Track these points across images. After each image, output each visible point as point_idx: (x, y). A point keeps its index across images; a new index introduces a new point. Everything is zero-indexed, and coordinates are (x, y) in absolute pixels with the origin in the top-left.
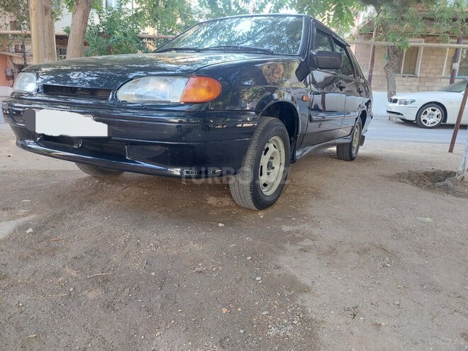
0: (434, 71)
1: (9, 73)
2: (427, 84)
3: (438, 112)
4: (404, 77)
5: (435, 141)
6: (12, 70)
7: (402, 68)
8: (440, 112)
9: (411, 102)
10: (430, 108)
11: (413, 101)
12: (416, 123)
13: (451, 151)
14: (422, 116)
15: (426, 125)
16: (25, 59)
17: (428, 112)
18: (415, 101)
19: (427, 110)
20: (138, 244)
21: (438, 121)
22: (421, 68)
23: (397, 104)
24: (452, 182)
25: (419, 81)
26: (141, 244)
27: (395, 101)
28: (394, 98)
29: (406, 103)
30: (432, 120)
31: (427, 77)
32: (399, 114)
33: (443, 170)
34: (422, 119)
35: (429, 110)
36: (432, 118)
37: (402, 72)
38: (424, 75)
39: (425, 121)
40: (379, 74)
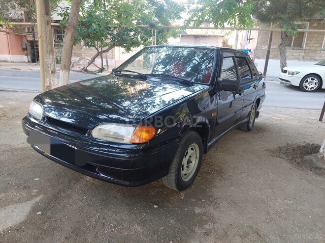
0: (315, 45)
1: (24, 47)
2: (310, 55)
3: (316, 81)
4: (293, 49)
5: (311, 107)
6: (26, 44)
7: (293, 43)
8: (317, 81)
9: (297, 73)
10: (310, 78)
11: (298, 73)
12: (300, 88)
13: (321, 120)
14: (304, 83)
15: (307, 89)
16: (34, 38)
17: (309, 81)
18: (299, 73)
19: (308, 79)
20: (104, 224)
21: (315, 87)
22: (306, 43)
23: (287, 74)
24: (316, 158)
25: (305, 53)
26: (105, 224)
27: (285, 72)
28: (284, 69)
29: (293, 74)
30: (311, 86)
31: (310, 49)
32: (287, 81)
33: (311, 143)
34: (304, 85)
35: (309, 80)
36: (311, 85)
37: (292, 46)
38: (308, 48)
39: (306, 87)
40: (275, 47)
